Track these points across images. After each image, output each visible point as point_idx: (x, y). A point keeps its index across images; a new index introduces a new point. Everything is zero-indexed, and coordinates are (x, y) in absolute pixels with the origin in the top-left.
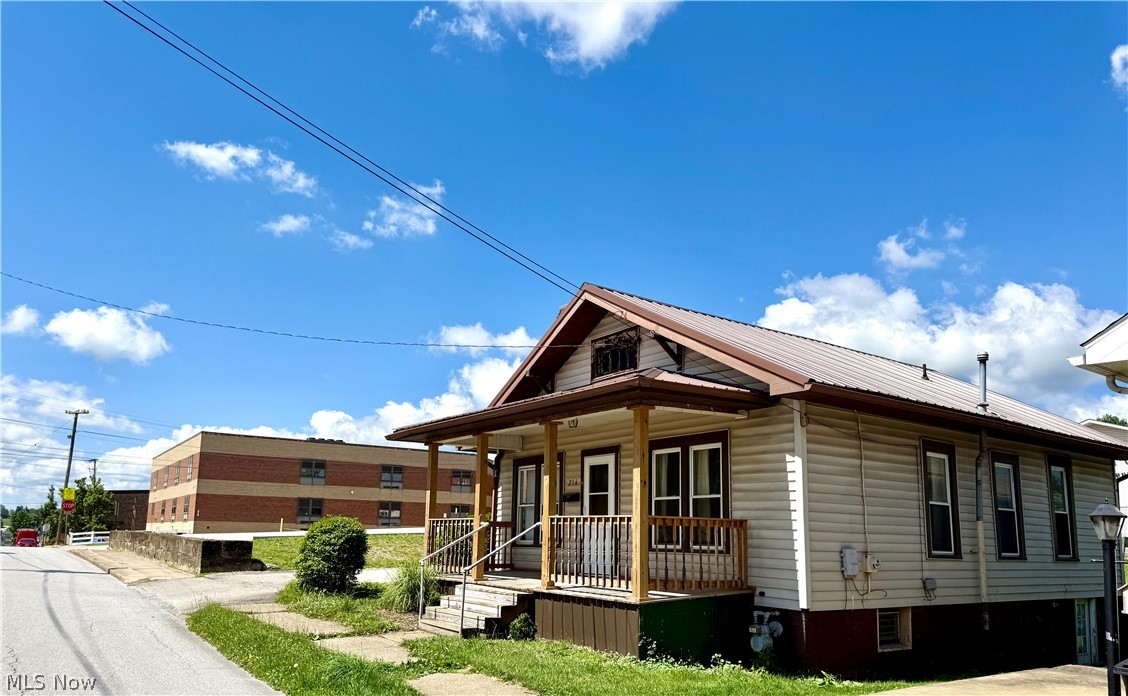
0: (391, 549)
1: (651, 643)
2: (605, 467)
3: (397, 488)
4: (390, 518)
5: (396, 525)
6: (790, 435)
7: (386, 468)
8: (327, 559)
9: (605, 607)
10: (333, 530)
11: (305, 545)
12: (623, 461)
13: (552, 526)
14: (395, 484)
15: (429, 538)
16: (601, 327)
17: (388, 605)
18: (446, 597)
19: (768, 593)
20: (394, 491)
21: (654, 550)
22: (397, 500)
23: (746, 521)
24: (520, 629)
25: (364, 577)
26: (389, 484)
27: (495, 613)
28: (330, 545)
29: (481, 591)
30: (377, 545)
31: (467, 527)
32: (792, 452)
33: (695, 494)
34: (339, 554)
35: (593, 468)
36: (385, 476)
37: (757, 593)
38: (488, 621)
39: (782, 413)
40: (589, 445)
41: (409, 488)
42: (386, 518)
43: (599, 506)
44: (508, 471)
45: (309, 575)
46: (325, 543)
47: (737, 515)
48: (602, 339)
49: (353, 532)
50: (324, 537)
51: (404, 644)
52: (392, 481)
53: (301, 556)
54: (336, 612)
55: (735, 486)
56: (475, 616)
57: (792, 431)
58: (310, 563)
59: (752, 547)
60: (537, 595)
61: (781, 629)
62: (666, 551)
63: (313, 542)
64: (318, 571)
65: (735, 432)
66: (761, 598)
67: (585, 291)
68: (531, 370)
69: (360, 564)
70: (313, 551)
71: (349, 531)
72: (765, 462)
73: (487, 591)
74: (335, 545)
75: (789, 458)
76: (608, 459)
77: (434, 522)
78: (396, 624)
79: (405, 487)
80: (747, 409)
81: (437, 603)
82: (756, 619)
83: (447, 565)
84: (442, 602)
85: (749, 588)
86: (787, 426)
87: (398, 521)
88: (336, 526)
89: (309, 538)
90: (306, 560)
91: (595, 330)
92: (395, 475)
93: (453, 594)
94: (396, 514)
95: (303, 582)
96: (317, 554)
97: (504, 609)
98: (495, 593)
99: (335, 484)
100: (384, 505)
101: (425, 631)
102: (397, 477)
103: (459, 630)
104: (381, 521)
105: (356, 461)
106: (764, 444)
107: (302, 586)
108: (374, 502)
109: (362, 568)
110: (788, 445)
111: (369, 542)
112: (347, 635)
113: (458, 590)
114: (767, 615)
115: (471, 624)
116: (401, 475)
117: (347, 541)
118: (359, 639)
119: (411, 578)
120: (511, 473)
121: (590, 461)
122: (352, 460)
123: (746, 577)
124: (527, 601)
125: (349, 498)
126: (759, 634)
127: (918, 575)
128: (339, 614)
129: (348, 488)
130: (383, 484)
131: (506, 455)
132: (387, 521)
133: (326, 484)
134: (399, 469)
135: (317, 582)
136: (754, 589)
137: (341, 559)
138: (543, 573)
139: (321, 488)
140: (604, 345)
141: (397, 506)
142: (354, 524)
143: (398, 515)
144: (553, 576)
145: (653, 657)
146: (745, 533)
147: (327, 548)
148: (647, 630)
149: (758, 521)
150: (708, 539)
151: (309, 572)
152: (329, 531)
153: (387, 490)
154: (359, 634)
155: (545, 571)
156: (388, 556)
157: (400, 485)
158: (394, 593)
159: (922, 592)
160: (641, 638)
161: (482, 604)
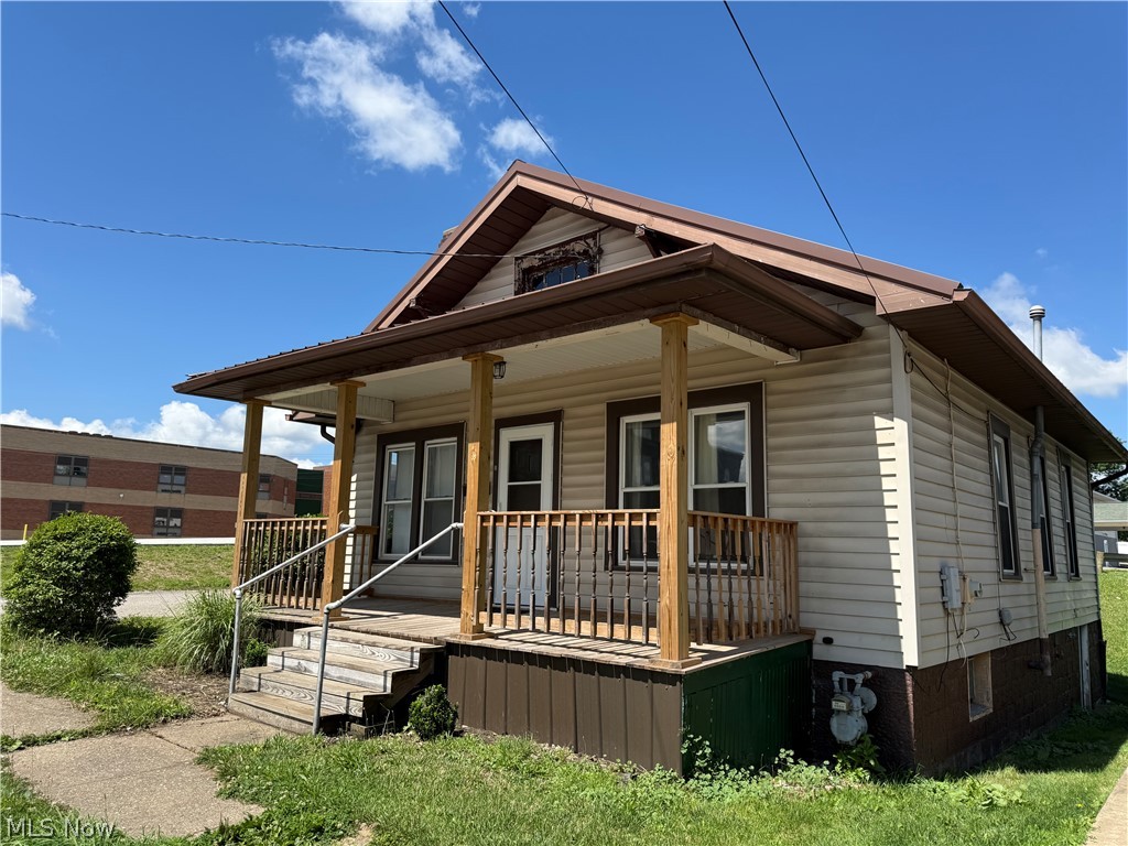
0: (172, 564)
1: (700, 745)
2: (538, 443)
3: (179, 492)
4: (168, 527)
5: (175, 536)
6: (886, 386)
7: (166, 469)
8: (63, 582)
9: (601, 674)
10: (75, 534)
11: (25, 558)
12: (567, 434)
13: (484, 530)
14: (175, 488)
15: (243, 550)
16: (533, 236)
17: (169, 662)
18: (278, 650)
19: (838, 639)
20: (175, 496)
21: (623, 569)
22: (178, 506)
23: (796, 523)
24: (429, 715)
25: (130, 608)
26: (168, 487)
27: (380, 685)
28: (69, 559)
29: (344, 640)
30: (151, 559)
31: (314, 531)
32: (889, 413)
33: (696, 483)
34: (85, 575)
35: (514, 446)
36: (166, 478)
37: (819, 637)
38: (369, 701)
39: (867, 353)
40: (507, 412)
41: (192, 493)
42: (163, 527)
43: (523, 498)
44: (367, 452)
45: (30, 608)
46: (60, 557)
47: (776, 513)
48: (534, 253)
49: (112, 538)
50: (60, 546)
51: (206, 758)
52: (172, 484)
53: (17, 577)
54: (68, 680)
55: (774, 468)
56: (343, 689)
57: (889, 380)
58: (31, 588)
59: (807, 565)
60: (452, 648)
61: (874, 701)
62: (709, 572)
63: (40, 555)
64: (48, 601)
65: (773, 386)
66: (825, 647)
67: (517, 173)
68: (418, 298)
69: (123, 590)
70: (38, 568)
71: (104, 537)
72: (833, 430)
73: (357, 642)
74: (78, 559)
75: (879, 422)
76: (544, 432)
77: (252, 524)
78: (185, 704)
79: (188, 492)
80: (799, 349)
81: (260, 660)
82: (837, 685)
83: (276, 593)
84: (270, 659)
85: (804, 631)
86: (881, 372)
87: (178, 531)
88: (81, 529)
89: (32, 547)
90: (24, 583)
91: (521, 243)
92: (176, 477)
93: (291, 645)
94: (176, 522)
95: (19, 620)
96: (45, 574)
97: (397, 676)
98: (373, 645)
99: (100, 486)
100: (161, 512)
101: (242, 716)
102: (180, 479)
103: (313, 719)
104: (157, 530)
105: (128, 459)
106: (831, 402)
107: (15, 624)
108: (148, 508)
109: (124, 596)
110: (883, 403)
111: (139, 555)
112: (85, 734)
113: (298, 638)
114: (859, 678)
115: (334, 707)
116: (183, 478)
117: (99, 553)
118: (108, 741)
119: (211, 616)
120: (374, 456)
121: (509, 435)
122: (123, 459)
123: (798, 612)
124: (438, 660)
125: (118, 503)
126: (850, 711)
127: (994, 604)
128: (74, 684)
129: (118, 491)
130: (161, 487)
131: (364, 430)
132: (164, 530)
133: (88, 485)
134: (181, 470)
135: (45, 620)
136: (812, 632)
137: (89, 583)
138: (464, 609)
139: (82, 490)
140: (536, 263)
141: (177, 513)
142: (116, 527)
143: (179, 524)
144: (484, 616)
145: (705, 771)
146: (796, 543)
147: (64, 564)
148: (693, 720)
149: (819, 524)
150: (739, 552)
151: (29, 604)
152: (70, 537)
153: (167, 494)
154: (112, 730)
155: (468, 606)
156: (169, 575)
157: (183, 489)
158: (181, 642)
159: (998, 630)
160: (684, 737)
161: (352, 667)
